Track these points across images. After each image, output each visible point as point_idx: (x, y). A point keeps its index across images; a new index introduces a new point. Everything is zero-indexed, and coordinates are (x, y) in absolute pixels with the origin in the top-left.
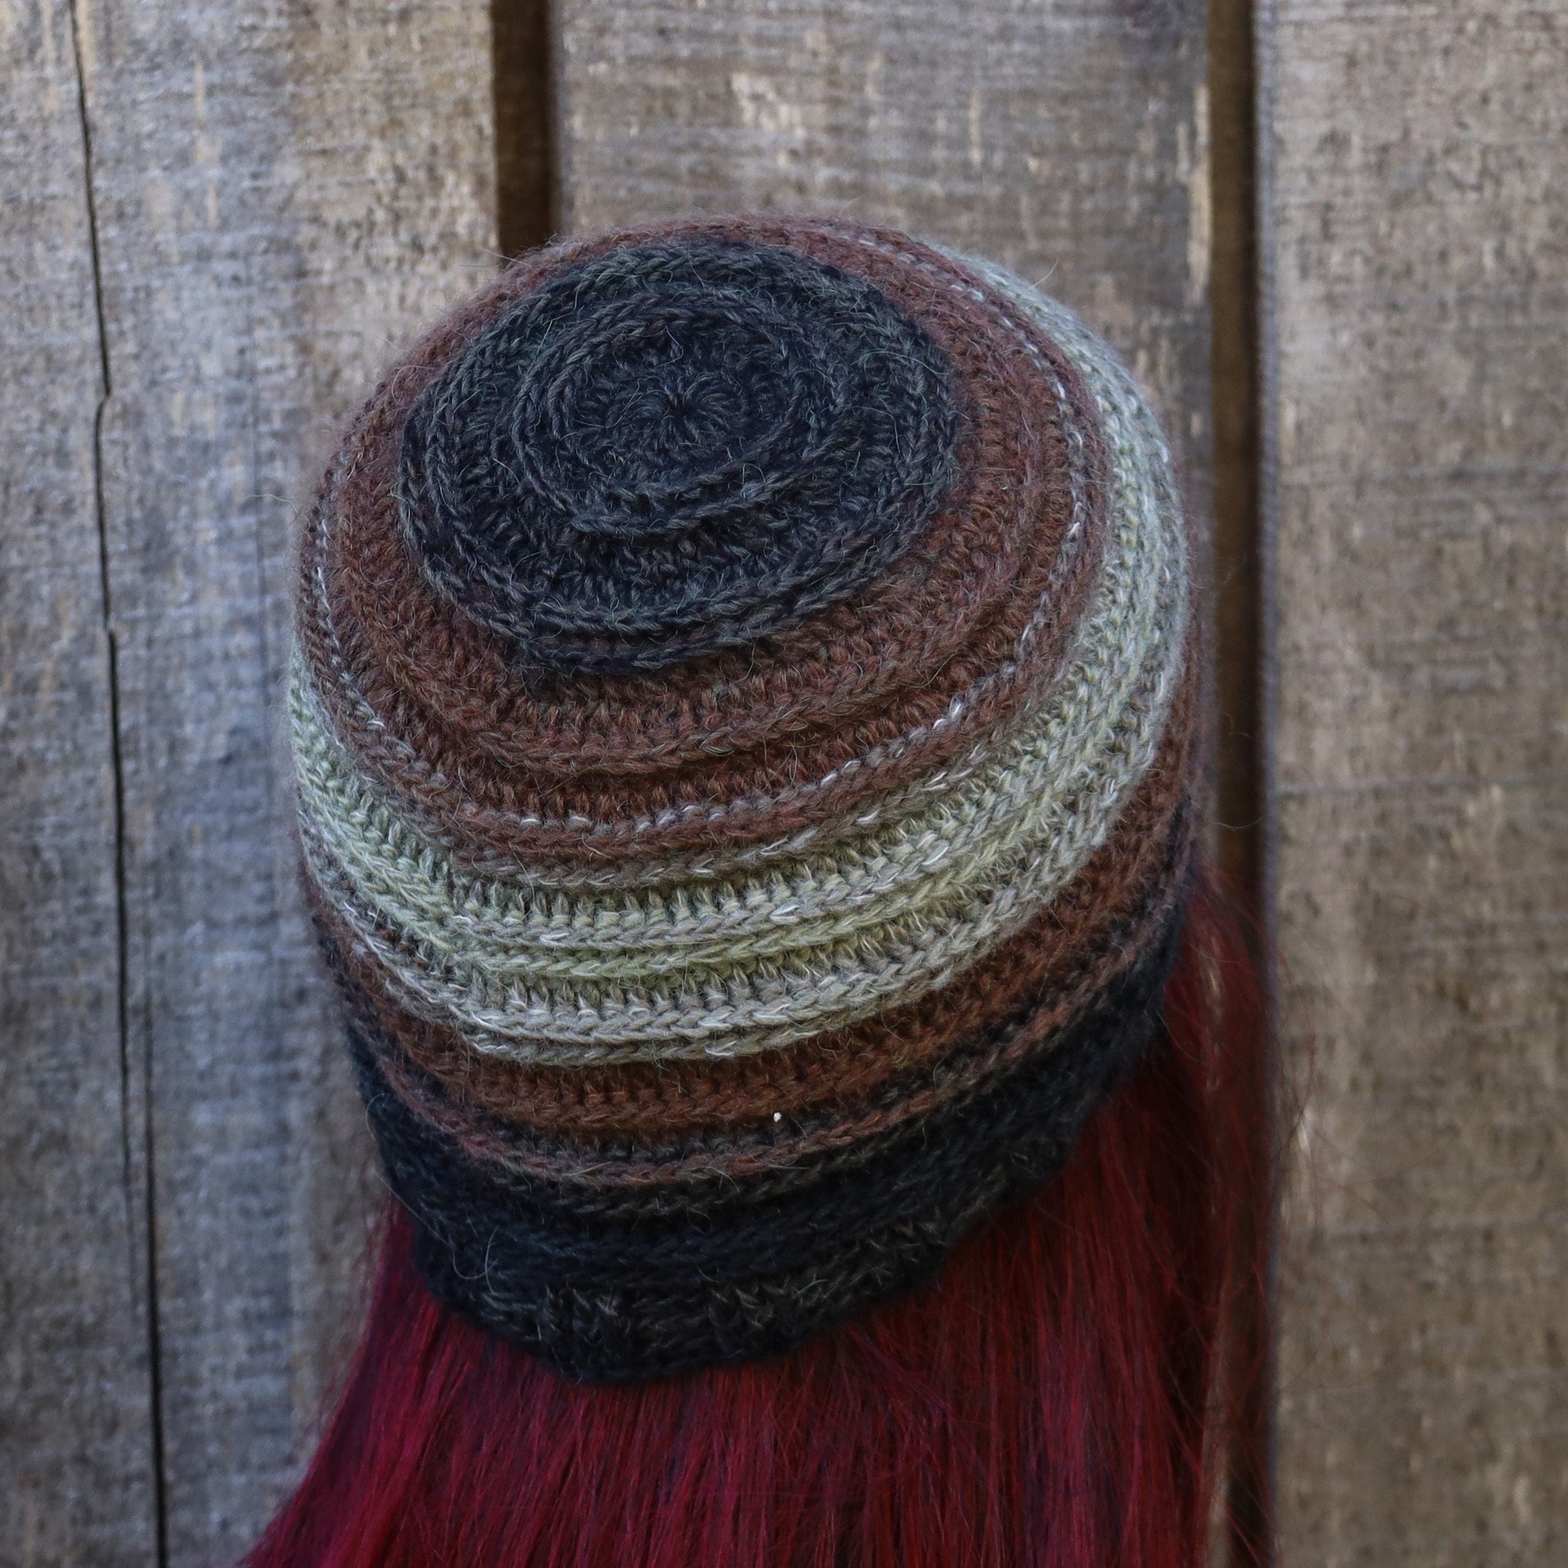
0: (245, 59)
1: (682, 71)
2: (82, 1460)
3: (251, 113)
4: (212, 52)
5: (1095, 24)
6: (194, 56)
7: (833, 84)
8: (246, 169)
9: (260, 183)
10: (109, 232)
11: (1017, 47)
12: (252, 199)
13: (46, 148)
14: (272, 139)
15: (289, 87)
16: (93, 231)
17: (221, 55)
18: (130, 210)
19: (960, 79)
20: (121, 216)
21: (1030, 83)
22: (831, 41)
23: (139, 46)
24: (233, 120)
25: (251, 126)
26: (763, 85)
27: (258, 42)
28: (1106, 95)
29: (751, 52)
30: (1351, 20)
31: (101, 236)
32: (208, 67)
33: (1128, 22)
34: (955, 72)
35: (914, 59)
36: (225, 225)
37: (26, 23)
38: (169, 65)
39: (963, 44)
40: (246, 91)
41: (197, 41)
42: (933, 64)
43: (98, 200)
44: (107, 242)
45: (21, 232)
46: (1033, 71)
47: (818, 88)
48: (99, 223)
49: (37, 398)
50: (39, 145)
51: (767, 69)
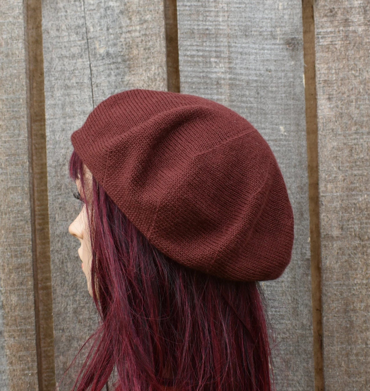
0: (120, 57)
1: (201, 57)
2: (90, 318)
3: (121, 67)
4: (114, 56)
5: (281, 46)
6: (110, 57)
7: (229, 59)
8: (120, 78)
9: (123, 80)
10: (95, 89)
11: (266, 51)
12: (121, 83)
13: (83, 74)
14: (125, 72)
15: (128, 62)
16: (92, 89)
17: (115, 57)
18: (99, 85)
19: (255, 58)
20: (97, 86)
21: (268, 58)
22: (229, 51)
23: (100, 55)
24: (118, 69)
25: (121, 69)
26: (216, 60)
27: (122, 54)
28: (284, 60)
29: (214, 54)
30: (332, 44)
31: (93, 90)
32: (113, 59)
33: (288, 46)
34: (254, 56)
35: (246, 54)
36: (116, 87)
37: (80, 51)
38: (106, 59)
39: (255, 51)
40: (120, 62)
41: (111, 54)
42: (249, 55)
43: (93, 83)
44: (95, 91)
45: (79, 89)
46: (269, 56)
47: (227, 61)
48: (93, 88)
49: (82, 119)
50: (82, 74)
51: (217, 57)
